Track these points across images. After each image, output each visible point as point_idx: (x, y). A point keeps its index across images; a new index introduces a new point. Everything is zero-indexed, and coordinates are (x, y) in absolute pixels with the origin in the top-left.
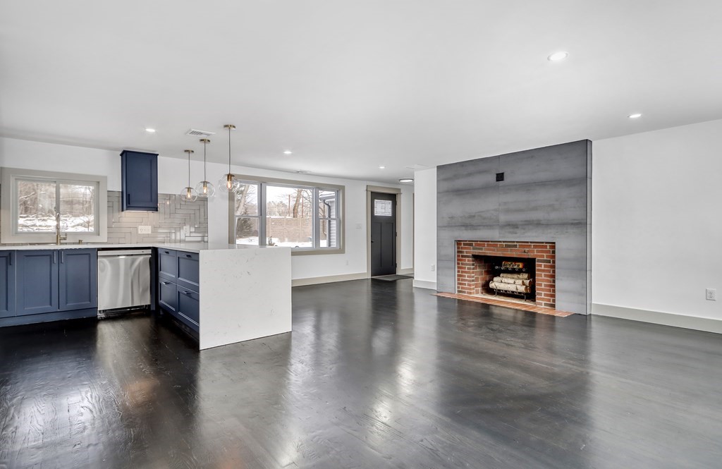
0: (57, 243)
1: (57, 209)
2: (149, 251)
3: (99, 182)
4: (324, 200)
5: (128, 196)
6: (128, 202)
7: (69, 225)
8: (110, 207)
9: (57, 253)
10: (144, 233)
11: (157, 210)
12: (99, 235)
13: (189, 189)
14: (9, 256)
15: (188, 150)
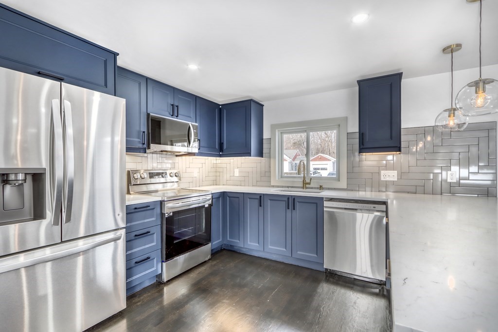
0: (304, 188)
1: (307, 155)
5: (362, 136)
6: (362, 142)
8: (350, 151)
9: (290, 199)
10: (388, 179)
11: (400, 150)
12: (339, 181)
13: (452, 111)
14: (261, 199)
15: (451, 46)
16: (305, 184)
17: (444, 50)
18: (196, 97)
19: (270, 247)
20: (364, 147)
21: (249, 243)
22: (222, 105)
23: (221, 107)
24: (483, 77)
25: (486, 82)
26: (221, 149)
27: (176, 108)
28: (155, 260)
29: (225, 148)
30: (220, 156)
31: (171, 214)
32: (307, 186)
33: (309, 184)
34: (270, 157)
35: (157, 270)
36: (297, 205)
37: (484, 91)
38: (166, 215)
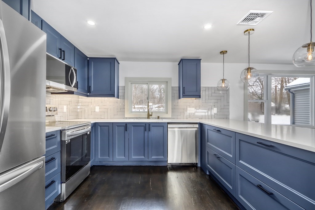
0: (148, 118)
1: (148, 98)
2: (197, 126)
3: (167, 82)
4: (290, 90)
5: (184, 88)
6: (184, 92)
7: (154, 107)
8: (173, 97)
9: (147, 125)
10: (190, 112)
11: (200, 97)
12: (167, 113)
13: (223, 80)
14: (126, 126)
15: (223, 51)
16: (149, 116)
17: (221, 52)
18: (75, 47)
19: (133, 157)
20: (185, 95)
21: (117, 157)
22: (89, 58)
23: (88, 59)
24: (250, 67)
25: (251, 69)
26: (89, 90)
27: (63, 52)
28: (57, 183)
29: (92, 90)
30: (88, 96)
31: (70, 141)
32: (150, 117)
33: (151, 115)
34: (124, 99)
35: (58, 191)
36: (152, 128)
37: (250, 72)
38: (67, 141)
